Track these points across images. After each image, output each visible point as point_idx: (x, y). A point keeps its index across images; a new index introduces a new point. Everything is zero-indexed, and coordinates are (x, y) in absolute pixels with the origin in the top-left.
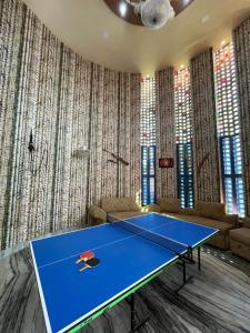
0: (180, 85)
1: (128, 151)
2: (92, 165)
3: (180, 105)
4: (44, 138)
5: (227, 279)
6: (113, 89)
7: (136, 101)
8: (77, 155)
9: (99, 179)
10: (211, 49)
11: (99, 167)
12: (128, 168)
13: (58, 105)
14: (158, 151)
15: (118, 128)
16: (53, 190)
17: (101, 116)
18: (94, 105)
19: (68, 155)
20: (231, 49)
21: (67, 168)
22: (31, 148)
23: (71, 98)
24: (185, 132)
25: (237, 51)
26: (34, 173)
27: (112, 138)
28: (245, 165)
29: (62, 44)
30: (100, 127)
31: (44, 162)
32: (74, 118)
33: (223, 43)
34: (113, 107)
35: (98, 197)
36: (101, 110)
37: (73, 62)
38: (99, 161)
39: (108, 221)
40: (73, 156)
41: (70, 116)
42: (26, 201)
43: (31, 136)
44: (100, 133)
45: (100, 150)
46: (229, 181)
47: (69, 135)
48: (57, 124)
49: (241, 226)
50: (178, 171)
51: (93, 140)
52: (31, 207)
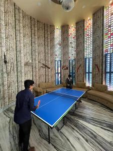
0: (71, 34)
1: (50, 63)
2: (34, 69)
3: (71, 43)
4: (11, 56)
5: (87, 106)
6: (42, 32)
7: (52, 39)
8: (26, 64)
9: (37, 75)
10: (84, 20)
11: (37, 70)
12: (50, 70)
13: (16, 39)
14: (62, 63)
15: (45, 52)
16: (17, 81)
17: (37, 46)
18: (33, 40)
19: (23, 65)
20: (91, 22)
21: (23, 71)
22: (5, 62)
23: (22, 35)
24: (72, 55)
25: (94, 24)
26: (8, 74)
27: (42, 56)
28: (93, 69)
29: (15, 4)
30: (37, 51)
31: (12, 68)
32: (24, 46)
33: (89, 18)
34: (42, 41)
35: (38, 83)
36: (36, 42)
37: (21, 15)
38: (37, 67)
39: (46, 92)
40: (25, 65)
41: (22, 45)
42: (6, 88)
43: (5, 56)
44: (37, 54)
45: (37, 62)
46: (87, 74)
47: (22, 55)
48: (16, 49)
49: (90, 90)
50: (70, 71)
51: (34, 57)
52: (8, 90)
